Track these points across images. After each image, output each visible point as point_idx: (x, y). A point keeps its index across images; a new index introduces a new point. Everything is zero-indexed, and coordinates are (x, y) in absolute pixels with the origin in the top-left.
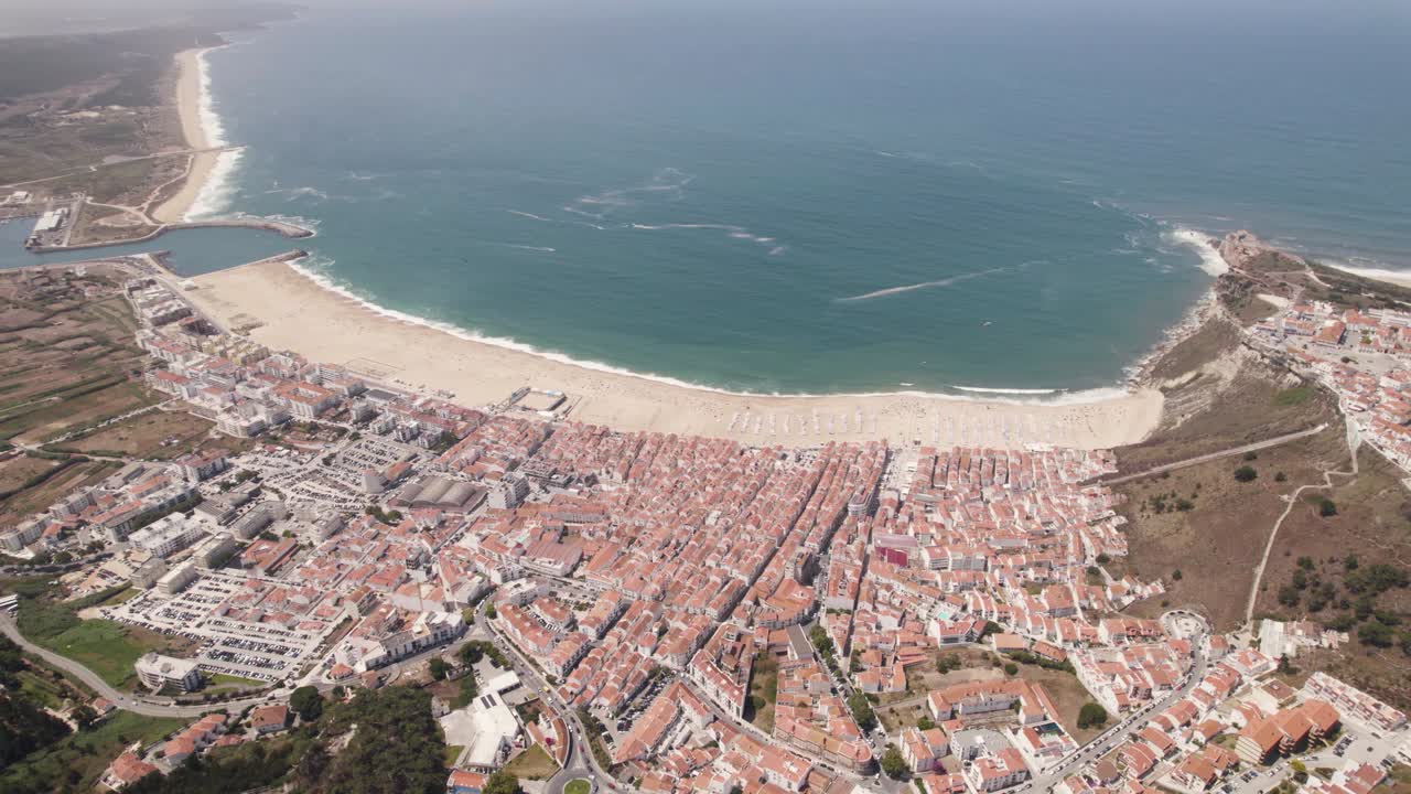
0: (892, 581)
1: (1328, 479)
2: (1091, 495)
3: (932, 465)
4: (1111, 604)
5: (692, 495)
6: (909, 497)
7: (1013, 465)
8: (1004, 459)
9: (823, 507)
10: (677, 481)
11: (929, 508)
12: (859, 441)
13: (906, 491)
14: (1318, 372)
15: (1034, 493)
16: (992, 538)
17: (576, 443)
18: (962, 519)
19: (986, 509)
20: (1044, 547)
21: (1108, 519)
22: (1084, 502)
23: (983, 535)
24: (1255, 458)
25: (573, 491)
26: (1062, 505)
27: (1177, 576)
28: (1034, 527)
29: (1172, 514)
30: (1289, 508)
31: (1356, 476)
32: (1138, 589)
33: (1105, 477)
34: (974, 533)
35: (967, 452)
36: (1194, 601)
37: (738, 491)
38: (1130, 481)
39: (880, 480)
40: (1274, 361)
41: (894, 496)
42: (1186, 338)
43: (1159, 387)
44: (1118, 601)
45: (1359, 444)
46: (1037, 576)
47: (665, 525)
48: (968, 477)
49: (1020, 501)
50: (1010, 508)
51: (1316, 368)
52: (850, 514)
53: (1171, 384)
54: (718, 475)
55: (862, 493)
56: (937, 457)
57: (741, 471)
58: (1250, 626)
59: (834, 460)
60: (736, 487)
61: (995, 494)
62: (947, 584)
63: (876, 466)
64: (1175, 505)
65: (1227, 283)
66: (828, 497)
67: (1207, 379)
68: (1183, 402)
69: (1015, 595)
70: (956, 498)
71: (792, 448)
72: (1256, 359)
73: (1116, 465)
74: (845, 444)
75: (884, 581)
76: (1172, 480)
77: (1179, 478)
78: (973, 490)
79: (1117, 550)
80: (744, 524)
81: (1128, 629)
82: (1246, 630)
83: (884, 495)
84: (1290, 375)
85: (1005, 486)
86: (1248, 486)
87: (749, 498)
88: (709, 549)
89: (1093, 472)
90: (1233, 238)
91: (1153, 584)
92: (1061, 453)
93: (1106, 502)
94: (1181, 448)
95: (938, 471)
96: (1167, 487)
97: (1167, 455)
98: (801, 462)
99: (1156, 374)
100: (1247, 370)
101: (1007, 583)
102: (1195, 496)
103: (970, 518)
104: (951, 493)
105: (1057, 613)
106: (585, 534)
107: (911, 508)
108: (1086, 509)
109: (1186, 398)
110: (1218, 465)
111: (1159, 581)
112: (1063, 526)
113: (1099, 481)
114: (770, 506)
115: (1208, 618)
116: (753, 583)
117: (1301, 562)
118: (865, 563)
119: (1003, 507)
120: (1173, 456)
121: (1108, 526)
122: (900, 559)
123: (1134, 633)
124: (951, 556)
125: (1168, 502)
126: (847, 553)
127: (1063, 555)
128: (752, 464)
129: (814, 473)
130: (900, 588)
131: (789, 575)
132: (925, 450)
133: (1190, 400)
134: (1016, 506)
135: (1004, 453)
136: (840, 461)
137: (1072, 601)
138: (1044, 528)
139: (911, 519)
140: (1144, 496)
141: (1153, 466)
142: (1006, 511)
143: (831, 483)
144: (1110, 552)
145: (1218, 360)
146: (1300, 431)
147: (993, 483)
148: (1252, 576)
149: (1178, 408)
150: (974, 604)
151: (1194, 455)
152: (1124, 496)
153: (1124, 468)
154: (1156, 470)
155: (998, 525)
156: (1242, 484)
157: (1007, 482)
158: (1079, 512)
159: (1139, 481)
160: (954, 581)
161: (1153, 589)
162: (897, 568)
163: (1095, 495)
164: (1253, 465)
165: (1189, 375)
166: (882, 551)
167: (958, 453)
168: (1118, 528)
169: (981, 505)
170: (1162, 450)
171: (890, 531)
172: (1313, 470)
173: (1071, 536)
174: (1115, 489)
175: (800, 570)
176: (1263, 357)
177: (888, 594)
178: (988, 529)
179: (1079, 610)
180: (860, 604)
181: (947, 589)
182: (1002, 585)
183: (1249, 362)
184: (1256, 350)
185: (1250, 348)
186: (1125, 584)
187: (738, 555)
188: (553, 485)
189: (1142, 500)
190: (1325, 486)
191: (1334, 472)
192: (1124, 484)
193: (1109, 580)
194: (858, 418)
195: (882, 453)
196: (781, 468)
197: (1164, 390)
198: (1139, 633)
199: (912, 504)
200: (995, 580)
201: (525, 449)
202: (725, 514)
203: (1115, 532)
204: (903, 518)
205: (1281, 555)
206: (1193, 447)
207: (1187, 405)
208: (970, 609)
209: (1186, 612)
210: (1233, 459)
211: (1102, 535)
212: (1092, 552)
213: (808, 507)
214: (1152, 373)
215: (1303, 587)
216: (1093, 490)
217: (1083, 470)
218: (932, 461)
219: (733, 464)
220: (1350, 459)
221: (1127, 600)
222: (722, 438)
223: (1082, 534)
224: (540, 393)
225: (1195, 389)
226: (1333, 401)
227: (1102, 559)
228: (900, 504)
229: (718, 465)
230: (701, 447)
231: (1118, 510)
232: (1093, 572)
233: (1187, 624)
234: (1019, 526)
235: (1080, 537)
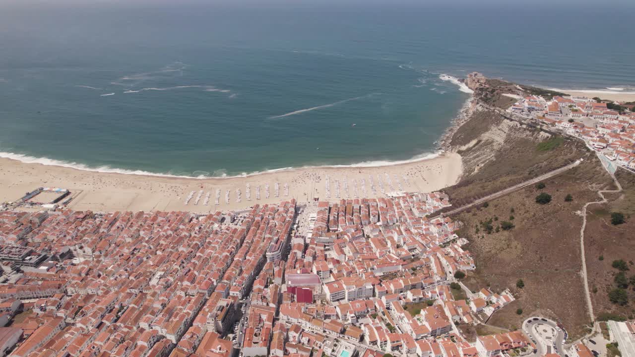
0: (300, 320)
1: (602, 196)
2: (438, 224)
3: (327, 214)
4: (476, 316)
5: (145, 259)
6: (312, 239)
7: (382, 208)
8: (375, 204)
9: (247, 257)
10: (135, 249)
11: (327, 247)
12: (275, 202)
13: (310, 235)
14: (561, 128)
15: (399, 227)
16: (375, 267)
17: (62, 227)
18: (351, 254)
19: (368, 244)
20: (414, 269)
21: (454, 241)
22: (434, 229)
23: (368, 265)
24: (544, 186)
25: (43, 268)
26: (420, 235)
27: (520, 285)
28: (404, 253)
29: (500, 233)
30: (585, 221)
31: (622, 192)
32: (494, 299)
33: (445, 210)
34: (361, 264)
35: (350, 203)
36: (541, 307)
37: (183, 251)
38: (462, 211)
39: (292, 229)
40: (528, 125)
41: (301, 241)
42: (462, 124)
43: (456, 151)
44: (481, 312)
45: (616, 169)
46: (415, 297)
47: (113, 290)
48: (352, 220)
49: (390, 234)
50: (384, 240)
51: (559, 126)
52: (268, 261)
53: (464, 148)
54: (169, 240)
55: (277, 243)
56: (330, 208)
57: (187, 234)
58: (597, 327)
59: (258, 219)
60: (181, 249)
61: (372, 231)
62: (346, 315)
63: (288, 219)
64: (500, 226)
65: (480, 92)
66: (252, 248)
67: (485, 143)
68: (475, 158)
69: (402, 319)
70: (346, 237)
71: (228, 212)
72: (517, 126)
73: (449, 201)
74: (267, 206)
75: (294, 321)
76: (491, 208)
77: (496, 206)
78: (357, 230)
79: (468, 266)
80: (182, 281)
81: (501, 344)
82: (596, 333)
83: (295, 241)
84: (542, 133)
85: (378, 224)
86: (548, 207)
87: (190, 256)
88: (146, 309)
89: (435, 207)
90: (471, 75)
91: (504, 293)
92: (411, 197)
93: (449, 228)
94: (490, 186)
95: (331, 218)
96: (490, 213)
97: (482, 191)
98: (235, 223)
99: (453, 144)
100: (513, 134)
101: (392, 307)
102: (512, 218)
103: (357, 252)
104: (341, 233)
105: (438, 332)
106: (36, 310)
107: (313, 249)
108: (437, 235)
109: (475, 155)
110: (520, 194)
111: (507, 290)
112: (425, 251)
113: (442, 214)
114: (206, 261)
115: (558, 323)
116: (178, 340)
117: (616, 265)
118: (279, 303)
119: (379, 240)
120: (486, 190)
121: (456, 246)
122: (306, 296)
123: (507, 348)
124: (348, 289)
125: (495, 225)
126: (264, 298)
127: (428, 276)
128: (197, 228)
129: (243, 230)
130: (307, 326)
131: (211, 328)
132: (321, 205)
133: (478, 156)
134: (389, 239)
135: (374, 200)
136: (262, 219)
137: (448, 319)
138: (411, 254)
139: (315, 258)
140: (475, 221)
141: (475, 199)
142: (382, 243)
143: (255, 236)
144: (463, 268)
145: (490, 132)
146: (565, 165)
147: (369, 223)
148: (579, 279)
149: (472, 161)
150: (370, 336)
151: (501, 189)
152: (460, 223)
153: (456, 203)
154: (478, 202)
155: (378, 255)
156: (543, 206)
157: (379, 220)
158: (433, 239)
159: (468, 211)
160: (351, 313)
161: (506, 298)
162: (303, 306)
163: (441, 224)
164: (546, 191)
165: (474, 142)
166: (292, 290)
167: (344, 204)
168: (463, 248)
169: (364, 240)
170: (475, 188)
171: (299, 272)
172: (588, 191)
173: (432, 259)
174: (453, 218)
175: (220, 323)
176: (521, 124)
177: (297, 335)
178: (371, 260)
179: (454, 326)
180: (272, 351)
181: (346, 320)
182: (388, 308)
183: (511, 128)
184: (516, 121)
185: (512, 120)
186: (482, 295)
187: (170, 313)
188: (27, 265)
189: (474, 225)
190: (602, 202)
191: (605, 191)
192: (458, 213)
193: (469, 294)
194: (276, 187)
195: (293, 210)
196: (219, 230)
197: (460, 152)
198: (511, 347)
199: (314, 246)
200: (383, 306)
201: (15, 236)
202: (167, 272)
203: (461, 251)
204: (308, 259)
205: (596, 260)
206: (498, 183)
207: (477, 159)
208: (367, 339)
209: (540, 318)
210: (529, 189)
211: (452, 254)
212: (450, 269)
213: (236, 259)
214: (450, 143)
215: (626, 286)
216: (438, 220)
217: (428, 207)
218: (327, 211)
219: (183, 230)
220: (613, 181)
221: (489, 311)
222: (177, 210)
223: (439, 255)
224: (50, 191)
225: (479, 150)
226: (581, 145)
227: (459, 275)
228: (306, 246)
229: (170, 232)
230: (160, 219)
231: (461, 233)
232: (454, 287)
233: (545, 331)
234: (393, 253)
235: (438, 258)
